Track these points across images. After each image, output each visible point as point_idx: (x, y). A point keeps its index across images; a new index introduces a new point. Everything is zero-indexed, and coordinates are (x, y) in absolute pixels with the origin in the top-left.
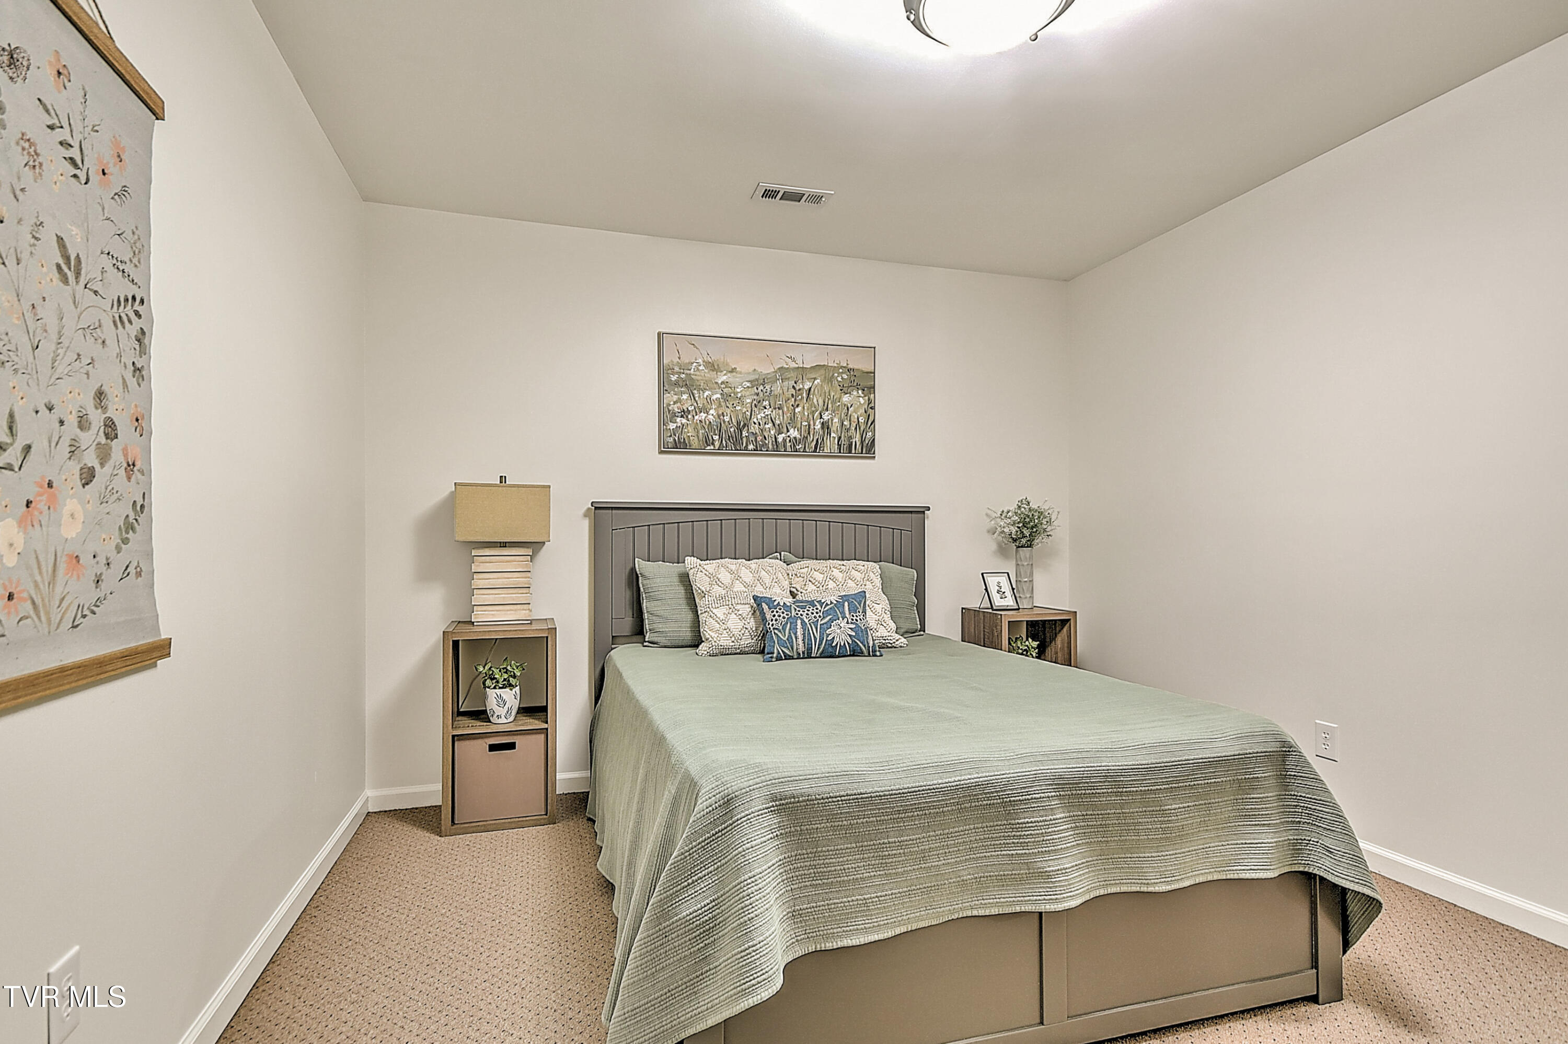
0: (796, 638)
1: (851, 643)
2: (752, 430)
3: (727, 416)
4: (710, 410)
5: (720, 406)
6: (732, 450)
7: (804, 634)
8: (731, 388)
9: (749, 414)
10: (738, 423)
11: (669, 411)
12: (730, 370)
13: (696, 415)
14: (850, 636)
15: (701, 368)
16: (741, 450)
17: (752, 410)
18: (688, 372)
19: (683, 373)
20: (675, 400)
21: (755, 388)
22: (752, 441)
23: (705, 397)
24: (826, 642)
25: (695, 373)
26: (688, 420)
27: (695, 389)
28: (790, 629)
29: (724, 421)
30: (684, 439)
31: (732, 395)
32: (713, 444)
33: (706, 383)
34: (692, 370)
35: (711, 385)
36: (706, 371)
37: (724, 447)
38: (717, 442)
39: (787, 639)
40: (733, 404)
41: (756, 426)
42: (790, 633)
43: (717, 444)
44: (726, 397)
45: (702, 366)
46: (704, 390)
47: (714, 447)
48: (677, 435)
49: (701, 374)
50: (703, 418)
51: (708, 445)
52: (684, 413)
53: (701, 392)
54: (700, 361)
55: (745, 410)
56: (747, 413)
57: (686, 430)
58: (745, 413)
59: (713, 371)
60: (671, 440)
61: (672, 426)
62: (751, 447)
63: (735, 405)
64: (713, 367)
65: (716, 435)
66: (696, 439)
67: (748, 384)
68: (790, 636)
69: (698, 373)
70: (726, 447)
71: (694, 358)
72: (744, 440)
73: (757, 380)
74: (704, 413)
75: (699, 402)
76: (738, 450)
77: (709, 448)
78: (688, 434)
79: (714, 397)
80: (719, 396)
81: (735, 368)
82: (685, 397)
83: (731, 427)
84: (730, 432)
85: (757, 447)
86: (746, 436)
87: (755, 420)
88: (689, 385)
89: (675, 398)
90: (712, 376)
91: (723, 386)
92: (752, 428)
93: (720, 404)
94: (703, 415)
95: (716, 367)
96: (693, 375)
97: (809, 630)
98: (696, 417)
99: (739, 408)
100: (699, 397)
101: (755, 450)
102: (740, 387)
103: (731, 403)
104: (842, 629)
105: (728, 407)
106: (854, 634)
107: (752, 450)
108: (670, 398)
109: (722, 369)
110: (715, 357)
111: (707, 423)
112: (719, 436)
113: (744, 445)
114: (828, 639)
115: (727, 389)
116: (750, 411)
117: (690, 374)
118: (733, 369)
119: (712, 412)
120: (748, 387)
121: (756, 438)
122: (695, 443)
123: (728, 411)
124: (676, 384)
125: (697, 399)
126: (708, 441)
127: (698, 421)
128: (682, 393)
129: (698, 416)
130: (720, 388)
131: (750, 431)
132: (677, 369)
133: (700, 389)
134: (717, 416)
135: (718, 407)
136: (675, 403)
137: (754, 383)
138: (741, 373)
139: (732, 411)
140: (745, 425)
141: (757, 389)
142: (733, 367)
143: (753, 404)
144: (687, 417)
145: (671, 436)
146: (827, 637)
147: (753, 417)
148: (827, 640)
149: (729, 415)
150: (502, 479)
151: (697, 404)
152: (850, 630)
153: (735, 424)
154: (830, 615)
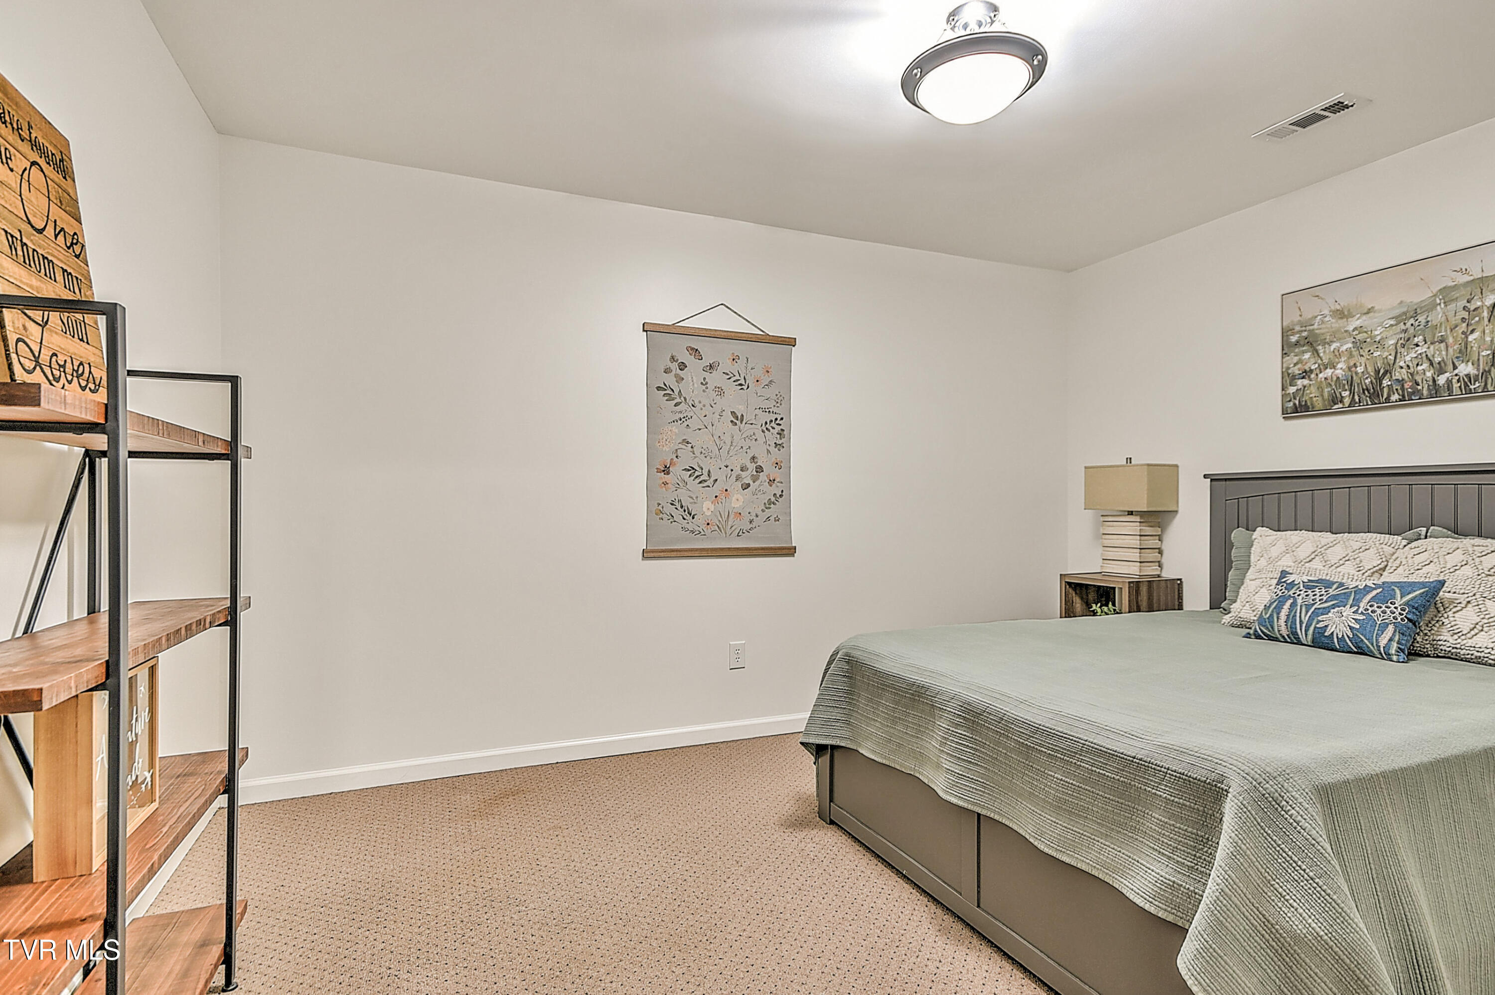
0: (1278, 618)
1: (1351, 636)
2: (1397, 376)
3: (1361, 366)
4: (1337, 363)
5: (1351, 356)
6: (1367, 405)
7: (1288, 616)
8: (1366, 332)
9: (1393, 358)
10: (1377, 372)
11: (1289, 374)
12: (1365, 311)
13: (1321, 372)
14: (1351, 628)
15: (1327, 319)
16: (1380, 403)
17: (1396, 353)
18: (1311, 327)
19: (1305, 331)
20: (1295, 362)
21: (1402, 323)
22: (1397, 390)
23: (1332, 349)
24: (1314, 630)
25: (1320, 327)
26: (1311, 380)
27: (1319, 345)
28: (1275, 608)
29: (1357, 373)
30: (1306, 402)
31: (1368, 340)
32: (1341, 402)
33: (1334, 334)
34: (1316, 324)
35: (1337, 335)
36: (1334, 321)
37: (1356, 403)
38: (1347, 399)
39: (1268, 618)
40: (1369, 351)
41: (1403, 370)
42: (1272, 612)
43: (1347, 401)
44: (1359, 345)
45: (1328, 317)
46: (1330, 343)
47: (1343, 405)
48: (1298, 398)
49: (1326, 325)
50: (1330, 374)
51: (1335, 404)
52: (1306, 374)
53: (1327, 346)
54: (1326, 312)
55: (1386, 354)
56: (1390, 357)
57: (1308, 392)
58: (1386, 358)
59: (1342, 318)
60: (1291, 404)
61: (1292, 390)
62: (1394, 397)
63: (1372, 352)
64: (1342, 314)
65: (1346, 390)
66: (1320, 399)
67: (1392, 322)
68: (1271, 615)
69: (1323, 326)
70: (1360, 402)
71: (1319, 311)
72: (1386, 391)
73: (1405, 313)
74: (1331, 368)
75: (1324, 358)
76: (1376, 404)
77: (1336, 406)
78: (1311, 396)
79: (1344, 348)
80: (1350, 345)
81: (1373, 307)
82: (1307, 356)
83: (1367, 378)
84: (1365, 383)
85: (1403, 396)
86: (1388, 385)
87: (1402, 364)
88: (1311, 342)
89: (1296, 359)
90: (1341, 325)
91: (1356, 332)
92: (1397, 374)
93: (1351, 355)
94: (1329, 372)
95: (1346, 313)
96: (1317, 329)
97: (1296, 612)
98: (1321, 376)
99: (1379, 353)
100: (1324, 352)
101: (1400, 400)
102: (1379, 328)
103: (1367, 350)
104: (1343, 618)
105: (1362, 356)
106: (1358, 627)
107: (1396, 401)
108: (1292, 359)
109: (1354, 314)
110: (1344, 302)
111: (1335, 379)
112: (1350, 391)
113: (1385, 396)
114: (1318, 626)
115: (1361, 335)
116: (1393, 354)
117: (1313, 330)
118: (1369, 309)
119: (1339, 366)
120: (1392, 325)
121: (1403, 386)
122: (1318, 403)
123: (1363, 360)
124: (1297, 344)
125: (1321, 355)
126: (1335, 399)
127: (1323, 379)
128: (1304, 352)
129: (1322, 374)
130: (1350, 335)
131: (1394, 378)
132: (1297, 328)
133: (1325, 343)
134: (1347, 369)
135: (1349, 358)
136: (1295, 365)
137: (1400, 319)
138: (1380, 311)
139: (1368, 359)
140: (1386, 372)
141: (1405, 324)
142: (1370, 307)
143: (1399, 344)
144: (1309, 377)
145: (1290, 401)
146: (1317, 623)
147: (1398, 361)
148: (1315, 627)
149: (1364, 365)
150: (1129, 460)
151: (1322, 360)
152: (1353, 621)
153: (1372, 374)
154: (1336, 600)
